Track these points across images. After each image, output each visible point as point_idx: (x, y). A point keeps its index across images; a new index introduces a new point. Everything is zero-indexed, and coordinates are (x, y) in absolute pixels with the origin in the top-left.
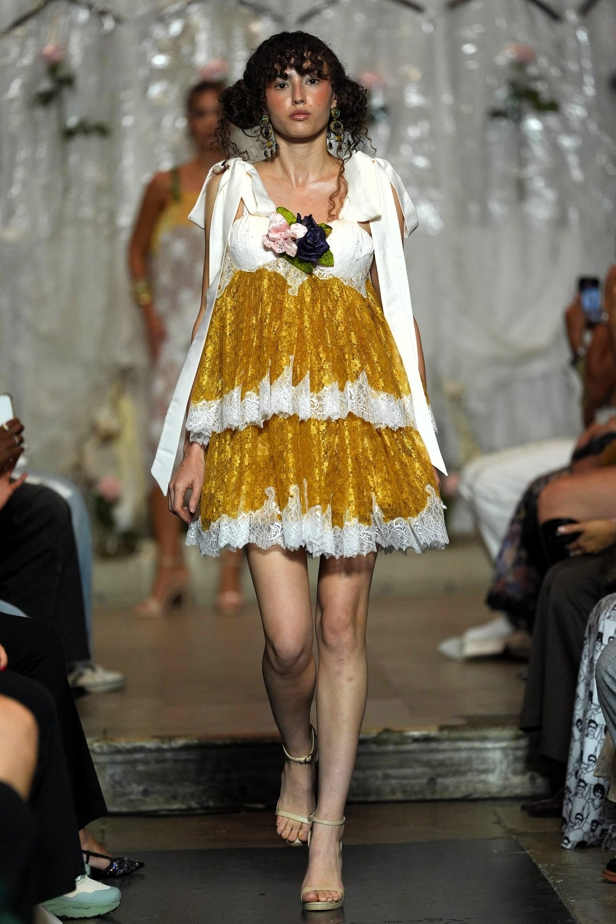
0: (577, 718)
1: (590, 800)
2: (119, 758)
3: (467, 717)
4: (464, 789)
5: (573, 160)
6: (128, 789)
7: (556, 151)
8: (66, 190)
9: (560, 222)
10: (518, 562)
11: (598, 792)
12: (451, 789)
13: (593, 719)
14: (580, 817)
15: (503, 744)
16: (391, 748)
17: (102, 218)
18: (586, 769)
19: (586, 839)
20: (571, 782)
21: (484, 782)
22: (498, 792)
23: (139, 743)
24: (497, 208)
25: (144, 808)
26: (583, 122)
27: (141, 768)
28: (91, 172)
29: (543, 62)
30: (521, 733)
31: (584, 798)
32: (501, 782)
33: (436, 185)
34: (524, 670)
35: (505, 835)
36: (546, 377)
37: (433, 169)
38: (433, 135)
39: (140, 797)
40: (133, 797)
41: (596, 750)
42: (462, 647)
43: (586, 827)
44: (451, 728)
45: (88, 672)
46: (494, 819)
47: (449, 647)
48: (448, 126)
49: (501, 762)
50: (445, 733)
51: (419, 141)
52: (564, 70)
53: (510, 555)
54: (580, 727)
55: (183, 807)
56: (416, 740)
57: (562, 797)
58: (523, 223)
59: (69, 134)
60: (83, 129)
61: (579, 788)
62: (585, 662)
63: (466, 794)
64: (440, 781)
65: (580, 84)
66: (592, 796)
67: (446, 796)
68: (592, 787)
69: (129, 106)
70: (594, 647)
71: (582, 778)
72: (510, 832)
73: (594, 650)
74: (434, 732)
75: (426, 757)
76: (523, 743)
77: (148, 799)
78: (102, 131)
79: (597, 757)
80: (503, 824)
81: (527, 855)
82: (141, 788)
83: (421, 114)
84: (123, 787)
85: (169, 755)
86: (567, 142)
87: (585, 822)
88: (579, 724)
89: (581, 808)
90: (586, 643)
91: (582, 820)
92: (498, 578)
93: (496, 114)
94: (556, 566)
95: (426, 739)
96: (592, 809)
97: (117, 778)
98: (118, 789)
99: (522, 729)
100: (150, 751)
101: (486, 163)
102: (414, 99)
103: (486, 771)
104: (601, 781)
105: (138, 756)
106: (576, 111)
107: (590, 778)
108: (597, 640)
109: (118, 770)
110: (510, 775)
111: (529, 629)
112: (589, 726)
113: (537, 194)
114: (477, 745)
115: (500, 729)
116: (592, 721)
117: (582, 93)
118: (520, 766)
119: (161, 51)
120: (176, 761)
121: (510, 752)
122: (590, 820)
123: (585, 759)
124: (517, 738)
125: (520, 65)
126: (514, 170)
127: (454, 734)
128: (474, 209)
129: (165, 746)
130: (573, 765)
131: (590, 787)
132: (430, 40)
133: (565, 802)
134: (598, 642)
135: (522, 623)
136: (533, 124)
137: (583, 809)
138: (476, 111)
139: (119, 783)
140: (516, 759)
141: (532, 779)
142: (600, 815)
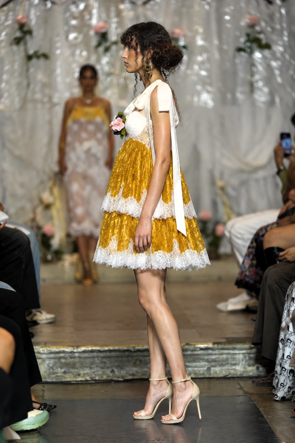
0: (281, 338)
1: (287, 377)
2: (52, 356)
3: (227, 338)
4: (224, 373)
5: (277, 72)
6: (56, 371)
7: (269, 68)
8: (28, 85)
9: (271, 103)
10: (251, 266)
11: (291, 373)
12: (218, 372)
13: (289, 338)
14: (283, 385)
15: (244, 351)
16: (189, 353)
17: (46, 99)
18: (286, 362)
19: (285, 395)
20: (278, 369)
21: (234, 369)
22: (241, 374)
23: (62, 349)
24: (240, 96)
25: (64, 380)
26: (282, 54)
27: (63, 361)
28: (40, 76)
29: (263, 24)
30: (253, 346)
31: (285, 376)
32: (242, 370)
33: (211, 84)
34: (254, 316)
35: (244, 394)
36: (265, 179)
37: (209, 77)
38: (209, 60)
39: (62, 375)
40: (58, 375)
41: (290, 353)
42: (227, 306)
43: (286, 390)
44: (218, 343)
45: (38, 314)
46: (238, 387)
47: (221, 306)
48: (217, 56)
49: (243, 360)
50: (216, 346)
51: (202, 63)
52: (273, 29)
53: (248, 263)
54: (282, 343)
55: (83, 379)
56: (201, 349)
57: (273, 376)
58: (253, 103)
59: (29, 58)
60: (37, 55)
61: (282, 371)
62: (286, 312)
63: (225, 375)
64: (212, 368)
65: (281, 35)
66: (289, 375)
67: (215, 376)
68: (289, 371)
69: (58, 45)
70: (290, 305)
71: (284, 366)
72: (246, 393)
73: (290, 306)
74: (210, 345)
75: (206, 357)
76: (254, 351)
77: (66, 376)
78: (46, 56)
79: (291, 356)
80: (243, 389)
81: (254, 404)
82: (63, 370)
83: (203, 50)
84: (53, 370)
85: (77, 355)
86: (274, 64)
87: (285, 387)
88: (282, 341)
89: (283, 380)
90: (286, 303)
91: (284, 386)
92: (242, 273)
93: (240, 50)
94: (271, 267)
95: (207, 349)
96: (288, 381)
97: (51, 365)
98: (51, 370)
99: (253, 344)
100: (68, 352)
101: (235, 73)
102: (200, 42)
103: (235, 364)
104: (293, 368)
105: (62, 355)
106: (279, 49)
107: (287, 366)
108: (292, 301)
109: (52, 361)
110: (246, 366)
111: (257, 298)
112: (287, 342)
113: (260, 89)
114: (231, 352)
115: (242, 344)
116: (289, 339)
117: (282, 40)
118: (252, 362)
119: (75, 18)
120: (80, 357)
121: (247, 355)
122: (287, 387)
123: (285, 357)
124: (251, 348)
125: (252, 26)
126: (249, 77)
127: (220, 346)
128: (229, 96)
129: (75, 351)
130: (279, 361)
131: (288, 371)
132: (208, 13)
133: (274, 378)
134: (292, 302)
135: (254, 294)
136: (258, 55)
137: (284, 381)
138: (229, 48)
139: (52, 368)
140: (250, 358)
141: (258, 368)
142: (292, 384)
